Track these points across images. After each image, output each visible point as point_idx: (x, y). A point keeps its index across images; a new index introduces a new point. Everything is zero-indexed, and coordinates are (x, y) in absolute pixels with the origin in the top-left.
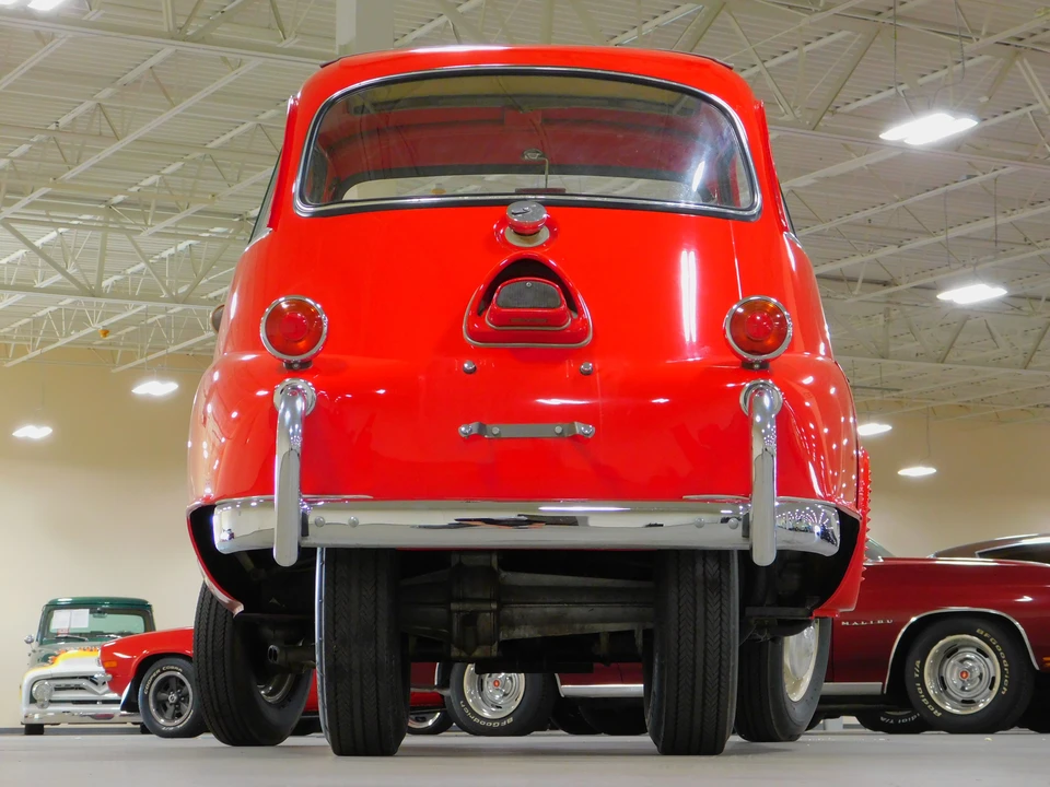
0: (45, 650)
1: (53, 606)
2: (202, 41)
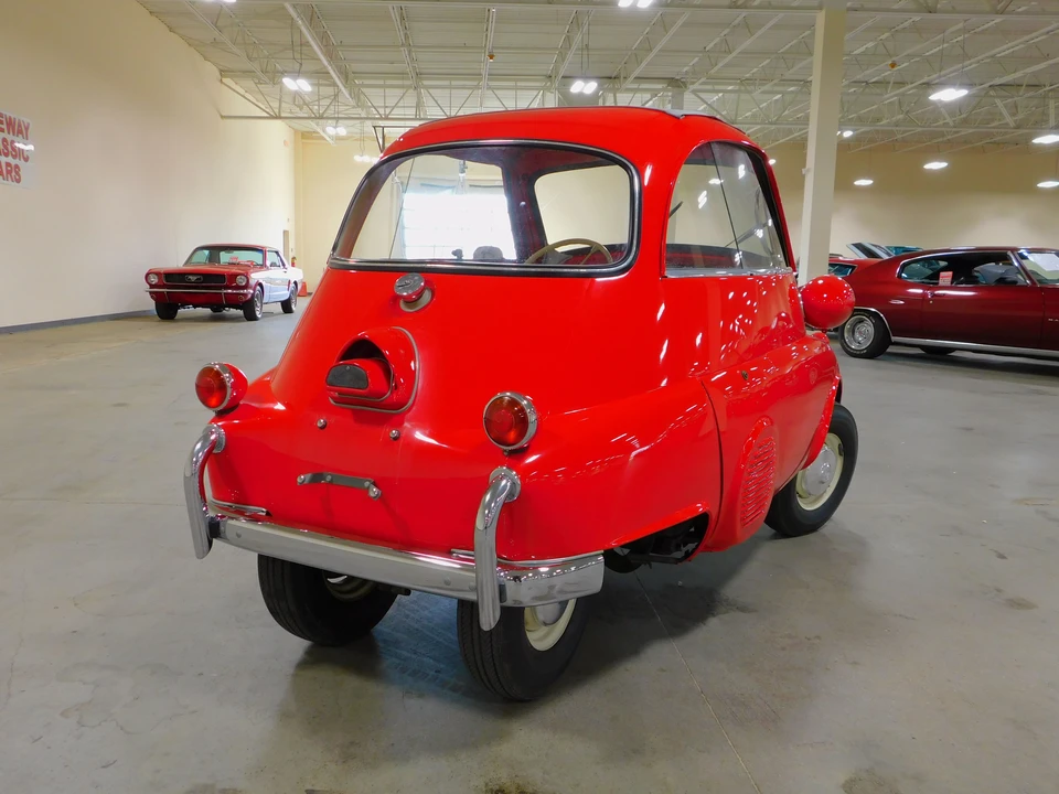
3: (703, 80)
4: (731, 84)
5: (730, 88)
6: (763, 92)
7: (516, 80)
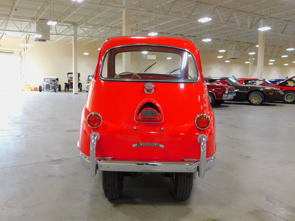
0: (89, 82)
1: (89, 76)
2: (104, 5)
3: (84, 24)
4: (91, 26)
5: (90, 27)
6: (101, 29)
7: (21, 18)
